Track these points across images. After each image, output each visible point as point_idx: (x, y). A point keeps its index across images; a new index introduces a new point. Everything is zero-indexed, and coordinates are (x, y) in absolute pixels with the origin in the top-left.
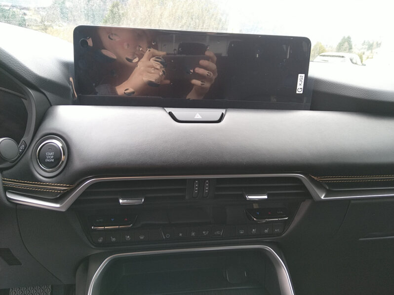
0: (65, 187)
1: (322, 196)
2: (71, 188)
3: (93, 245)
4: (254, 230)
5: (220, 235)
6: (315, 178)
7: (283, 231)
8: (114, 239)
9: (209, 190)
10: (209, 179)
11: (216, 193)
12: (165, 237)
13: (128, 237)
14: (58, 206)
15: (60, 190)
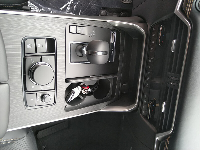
0: (189, 13)
1: (158, 138)
2: (187, 16)
3: (153, 25)
4: (145, 101)
5: (146, 85)
6: (169, 138)
7: (143, 115)
8: (153, 35)
9: (172, 85)
10: (178, 86)
11: (169, 88)
12: (150, 60)
13: (153, 42)
14: (178, 9)
15: (187, 10)
